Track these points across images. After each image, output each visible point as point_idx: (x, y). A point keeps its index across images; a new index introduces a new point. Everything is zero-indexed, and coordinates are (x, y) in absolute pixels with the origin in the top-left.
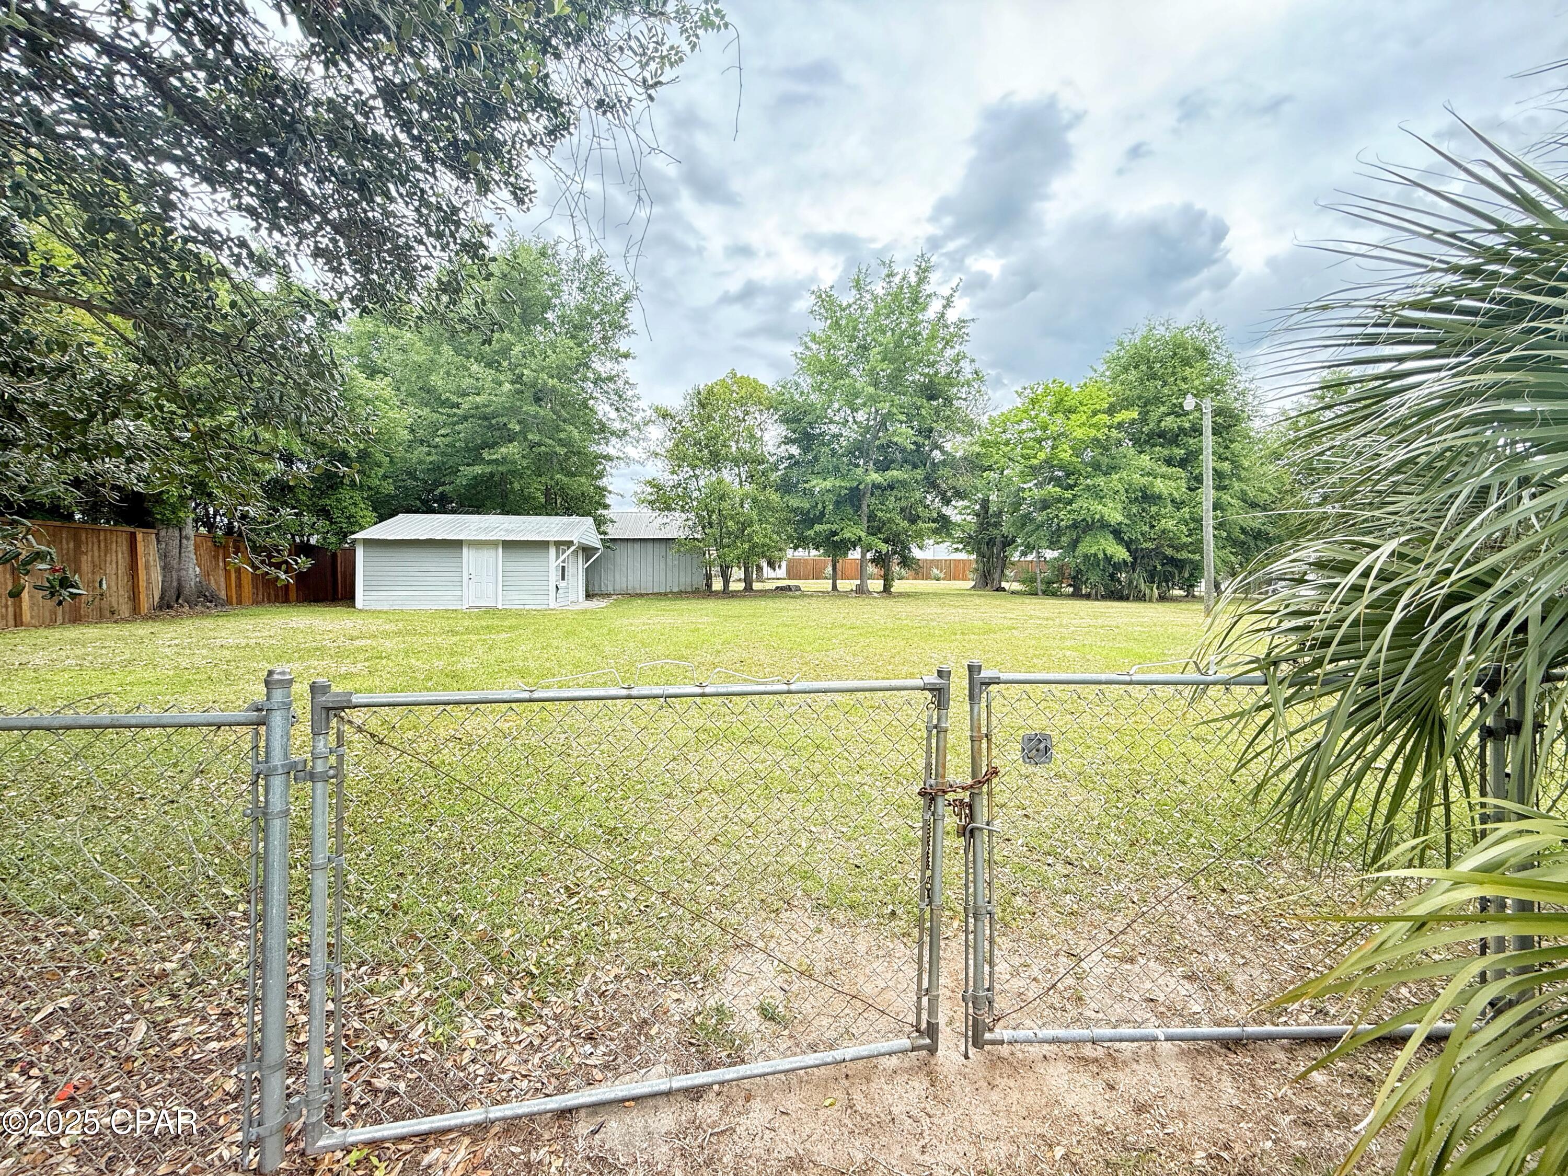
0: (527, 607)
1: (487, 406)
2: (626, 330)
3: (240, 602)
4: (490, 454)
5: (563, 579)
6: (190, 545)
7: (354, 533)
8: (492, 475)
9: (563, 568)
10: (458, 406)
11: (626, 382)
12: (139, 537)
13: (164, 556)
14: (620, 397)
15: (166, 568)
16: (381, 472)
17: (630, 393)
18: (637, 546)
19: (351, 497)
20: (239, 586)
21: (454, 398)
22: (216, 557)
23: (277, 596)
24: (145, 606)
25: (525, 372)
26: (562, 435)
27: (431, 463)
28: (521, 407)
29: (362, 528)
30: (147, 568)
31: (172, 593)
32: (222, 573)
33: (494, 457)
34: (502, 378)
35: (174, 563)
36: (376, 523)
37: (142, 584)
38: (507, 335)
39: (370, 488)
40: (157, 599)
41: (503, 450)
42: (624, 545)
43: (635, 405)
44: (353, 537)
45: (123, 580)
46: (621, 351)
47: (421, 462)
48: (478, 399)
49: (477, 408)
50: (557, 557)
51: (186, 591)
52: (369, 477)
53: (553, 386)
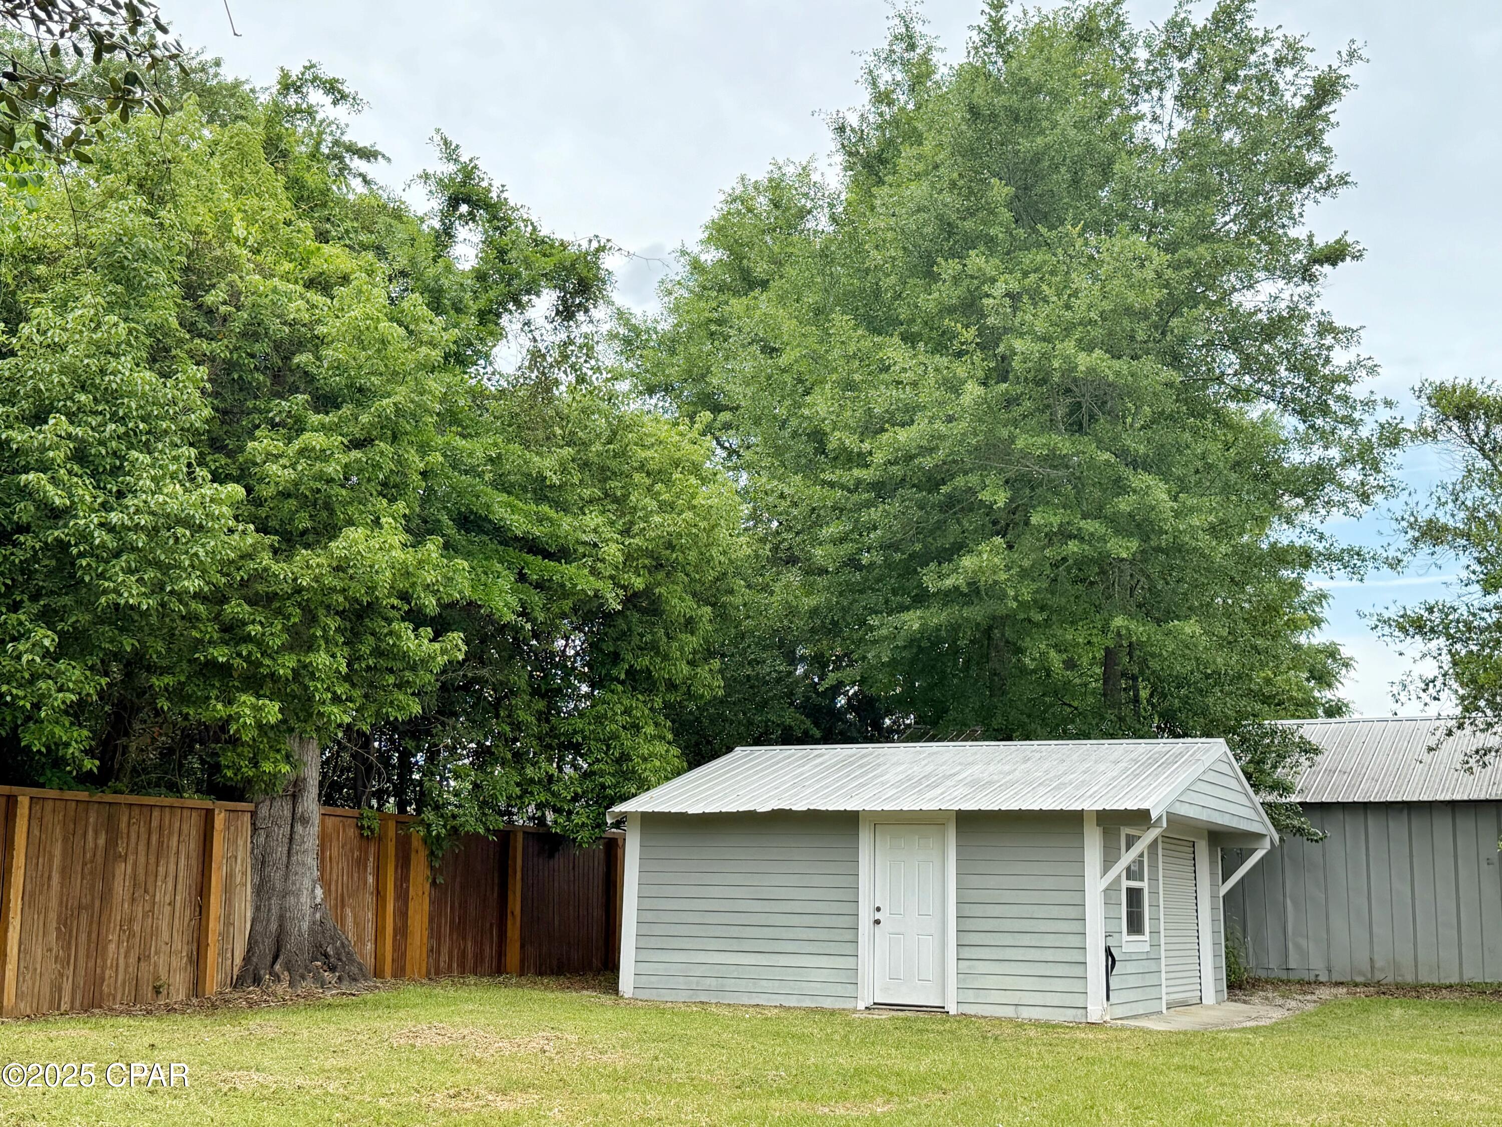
0: (1026, 1013)
1: (932, 450)
2: (1322, 179)
3: (400, 972)
4: (941, 577)
5: (1135, 925)
6: (310, 837)
7: (624, 798)
8: (955, 628)
9: (1134, 896)
10: (861, 460)
11: (1326, 328)
12: (219, 820)
13: (261, 863)
14: (1310, 374)
15: (261, 890)
16: (693, 642)
17: (1340, 358)
18: (1398, 826)
19: (627, 712)
20: (402, 931)
21: (851, 442)
22: (361, 864)
23: (479, 958)
24: (214, 981)
25: (1019, 345)
26: (1124, 504)
27: (814, 612)
28: (1012, 439)
29: (644, 786)
30: (228, 889)
31: (266, 947)
32: (369, 899)
33: (949, 582)
34: (961, 372)
35: (277, 877)
36: (678, 773)
37: (214, 926)
38: (976, 260)
39: (672, 686)
40: (238, 961)
41: (967, 562)
42: (1352, 824)
43: (1358, 392)
44: (619, 808)
45: (184, 915)
46: (1320, 242)
47: (791, 611)
48: (903, 435)
49: (909, 458)
50: (1108, 863)
51: (290, 945)
52: (666, 657)
53: (1091, 370)
